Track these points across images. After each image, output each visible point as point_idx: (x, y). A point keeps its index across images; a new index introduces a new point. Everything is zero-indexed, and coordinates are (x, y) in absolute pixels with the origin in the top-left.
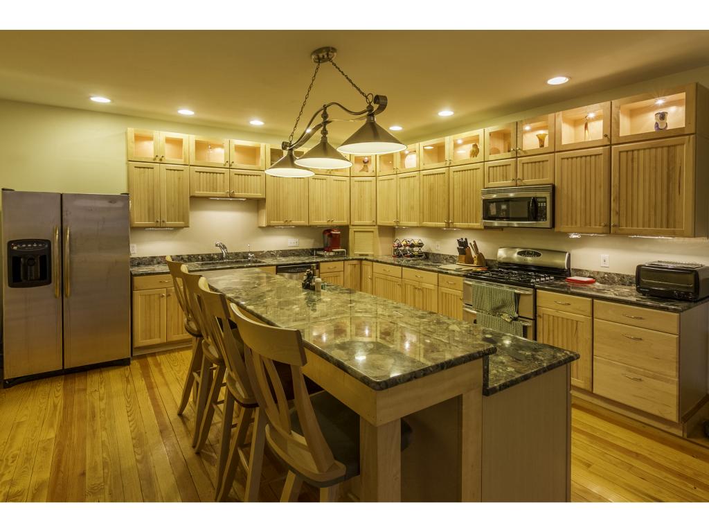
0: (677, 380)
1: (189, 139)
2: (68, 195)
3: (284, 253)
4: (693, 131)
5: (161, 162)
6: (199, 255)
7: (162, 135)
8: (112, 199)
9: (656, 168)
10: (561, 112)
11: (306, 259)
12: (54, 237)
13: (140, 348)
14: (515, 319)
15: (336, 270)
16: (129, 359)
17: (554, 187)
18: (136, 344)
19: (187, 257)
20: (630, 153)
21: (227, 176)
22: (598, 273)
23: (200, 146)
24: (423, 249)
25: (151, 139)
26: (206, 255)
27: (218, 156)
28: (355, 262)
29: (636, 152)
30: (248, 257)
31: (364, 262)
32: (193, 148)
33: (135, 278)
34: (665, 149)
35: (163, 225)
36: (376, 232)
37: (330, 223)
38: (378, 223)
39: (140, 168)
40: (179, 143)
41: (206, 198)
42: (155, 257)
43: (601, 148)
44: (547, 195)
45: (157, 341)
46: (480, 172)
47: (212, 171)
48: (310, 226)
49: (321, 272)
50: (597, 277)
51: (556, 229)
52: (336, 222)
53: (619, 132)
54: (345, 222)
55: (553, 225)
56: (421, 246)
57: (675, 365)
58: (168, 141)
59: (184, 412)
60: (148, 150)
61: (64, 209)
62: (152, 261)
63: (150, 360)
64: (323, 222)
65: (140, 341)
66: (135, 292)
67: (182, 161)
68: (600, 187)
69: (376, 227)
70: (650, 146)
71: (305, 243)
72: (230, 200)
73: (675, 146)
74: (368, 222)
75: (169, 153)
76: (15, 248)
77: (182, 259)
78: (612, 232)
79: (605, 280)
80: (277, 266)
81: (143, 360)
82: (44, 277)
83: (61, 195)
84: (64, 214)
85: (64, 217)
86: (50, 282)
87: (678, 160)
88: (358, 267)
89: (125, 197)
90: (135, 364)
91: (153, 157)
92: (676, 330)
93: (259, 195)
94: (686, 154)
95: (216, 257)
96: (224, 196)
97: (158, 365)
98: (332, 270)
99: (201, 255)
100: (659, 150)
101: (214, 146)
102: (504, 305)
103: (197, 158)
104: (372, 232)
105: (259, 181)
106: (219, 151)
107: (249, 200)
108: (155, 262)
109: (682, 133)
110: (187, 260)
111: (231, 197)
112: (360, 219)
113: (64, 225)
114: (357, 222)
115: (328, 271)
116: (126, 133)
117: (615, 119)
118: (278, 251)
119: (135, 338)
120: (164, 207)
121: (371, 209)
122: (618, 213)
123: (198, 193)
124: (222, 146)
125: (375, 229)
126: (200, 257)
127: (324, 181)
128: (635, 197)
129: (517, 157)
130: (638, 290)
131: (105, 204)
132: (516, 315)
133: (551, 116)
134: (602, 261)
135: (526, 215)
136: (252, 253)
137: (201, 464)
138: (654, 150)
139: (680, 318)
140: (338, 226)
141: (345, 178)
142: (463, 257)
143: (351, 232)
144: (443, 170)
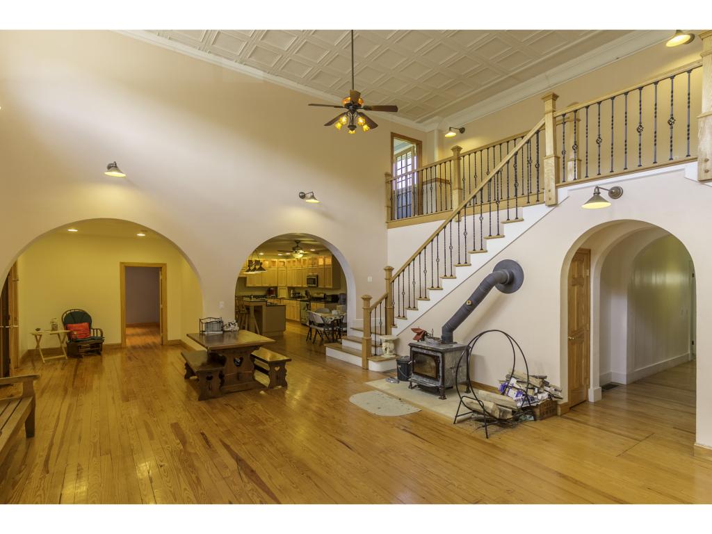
17: (317, 275)
31: (282, 300)
36: (287, 289)
37: (270, 286)
38: (287, 286)
44: (315, 277)
46: (307, 270)
48: (262, 287)
52: (272, 285)
54: (276, 285)
64: (267, 285)
74: (283, 285)
104: (285, 289)
114: (280, 285)
121: (285, 280)
135: (314, 283)
140: (273, 287)
141: (276, 269)
142: (306, 296)
143: (278, 289)
144: (301, 268)
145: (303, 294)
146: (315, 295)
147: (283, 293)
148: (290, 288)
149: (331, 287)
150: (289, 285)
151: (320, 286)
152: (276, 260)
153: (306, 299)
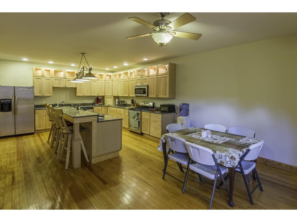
0: (161, 129)
1: (52, 70)
2: (16, 87)
3: (84, 104)
4: (169, 74)
5: (43, 77)
7: (43, 69)
8: (29, 88)
9: (164, 82)
10: (150, 66)
12: (12, 99)
13: (37, 130)
14: (137, 119)
16: (34, 133)
17: (148, 86)
18: (36, 129)
21: (64, 81)
23: (56, 72)
25: (40, 69)
27: (61, 75)
31: (108, 107)
32: (53, 72)
33: (36, 110)
34: (165, 77)
35: (44, 95)
36: (113, 98)
37: (98, 95)
38: (113, 95)
39: (37, 78)
40: (49, 71)
41: (58, 87)
44: (146, 87)
45: (42, 128)
46: (135, 81)
47: (60, 79)
48: (91, 96)
52: (100, 95)
53: (159, 72)
54: (103, 95)
55: (148, 96)
56: (124, 102)
57: (161, 126)
58: (45, 70)
59: (49, 142)
60: (39, 73)
61: (15, 91)
62: (41, 106)
63: (40, 133)
64: (96, 95)
65: (37, 129)
66: (35, 114)
67: (50, 76)
68: (156, 86)
70: (163, 77)
72: (65, 88)
74: (110, 95)
75: (46, 74)
76: (2, 101)
78: (157, 97)
81: (38, 134)
82: (10, 109)
83: (14, 87)
84: (15, 92)
85: (15, 93)
86: (11, 111)
88: (106, 108)
89: (33, 87)
90: (36, 134)
91: (41, 75)
92: (161, 118)
93: (75, 87)
95: (61, 105)
96: (63, 87)
97: (43, 134)
98: (98, 109)
101: (60, 71)
102: (135, 116)
103: (55, 75)
104: (111, 98)
106: (62, 73)
109: (167, 74)
113: (15, 95)
114: (107, 95)
115: (96, 109)
116: (33, 68)
117: (158, 69)
119: (36, 127)
120: (44, 90)
121: (111, 91)
123: (55, 86)
124: (63, 71)
127: (96, 82)
129: (142, 77)
131: (27, 89)
132: (137, 118)
133: (148, 67)
135: (143, 93)
136: (73, 104)
137: (52, 149)
139: (162, 115)
140: (101, 96)
141: (103, 81)
142: (132, 105)
143: (105, 98)
144: (128, 80)
145: (129, 102)
146: (142, 104)
147: (109, 102)
148: (115, 98)
149: (167, 96)
150: (116, 95)
151: (150, 96)
152: (104, 74)
153: (132, 107)
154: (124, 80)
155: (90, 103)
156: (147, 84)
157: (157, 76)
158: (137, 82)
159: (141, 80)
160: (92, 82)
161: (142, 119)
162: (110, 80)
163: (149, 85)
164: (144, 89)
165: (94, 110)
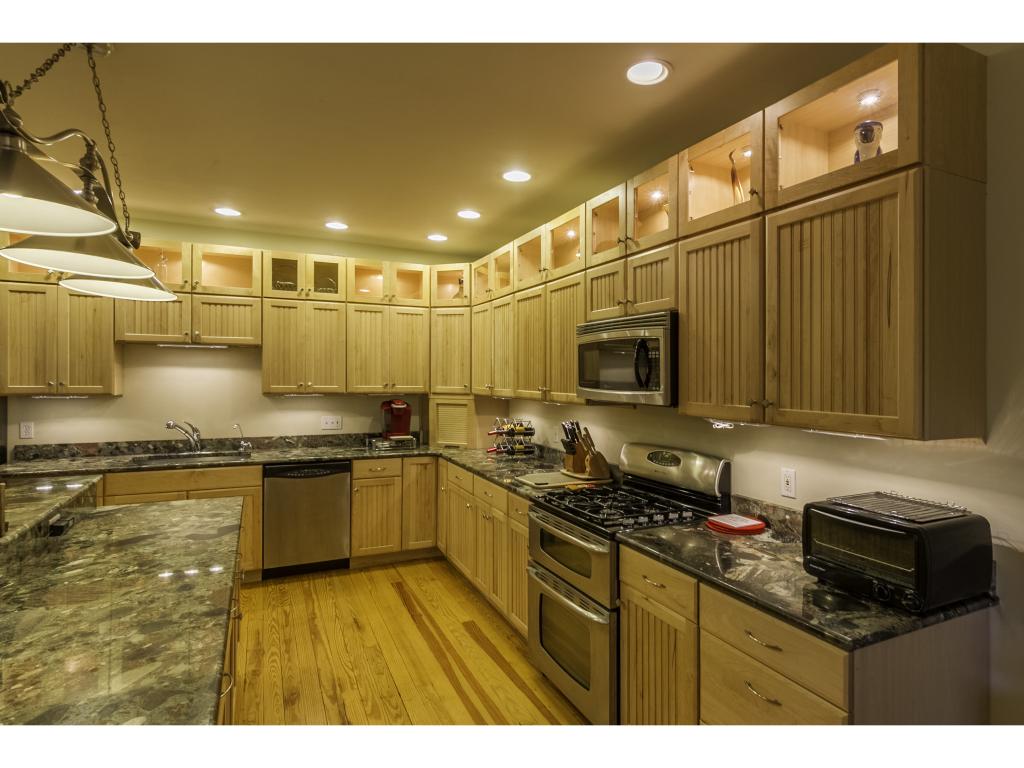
3: (312, 442)
4: (915, 159)
6: (148, 442)
9: (843, 259)
10: (686, 151)
11: (340, 453)
15: (385, 473)
17: (674, 316)
19: (125, 445)
20: (797, 228)
21: (187, 306)
22: (775, 508)
24: (535, 439)
26: (163, 441)
28: (426, 460)
29: (807, 225)
30: (240, 446)
31: (442, 460)
34: (861, 211)
35: (62, 390)
36: (472, 405)
37: (389, 390)
39: (20, 292)
41: (152, 345)
42: (66, 445)
43: (748, 222)
46: (580, 291)
48: (348, 395)
49: (355, 476)
50: (773, 518)
51: (681, 409)
52: (402, 388)
53: (776, 179)
54: (419, 387)
55: (674, 399)
56: (532, 434)
62: (61, 451)
64: (376, 387)
68: (748, 312)
69: (472, 397)
70: (831, 209)
71: (353, 424)
72: (193, 348)
73: (880, 200)
74: (457, 388)
77: (117, 448)
78: (766, 419)
79: (787, 527)
80: (265, 465)
87: (886, 240)
88: (431, 469)
93: (249, 339)
94: (900, 223)
95: (181, 445)
96: (181, 341)
98: (377, 474)
99: (154, 443)
100: (850, 214)
104: (465, 405)
105: (248, 314)
107: (233, 348)
108: (66, 453)
109: (891, 166)
110: (126, 450)
111: (193, 343)
112: (445, 383)
114: (439, 388)
115: (369, 474)
117: (770, 153)
118: (299, 437)
120: (64, 360)
121: (463, 365)
122: (777, 375)
123: (129, 336)
125: (469, 400)
126: (151, 447)
127: (379, 315)
128: (806, 336)
129: (627, 256)
130: (807, 565)
133: (673, 160)
134: (784, 483)
135: (631, 377)
136: (247, 440)
138: (840, 215)
140: (406, 395)
141: (420, 310)
142: (570, 459)
143: (432, 405)
144: (538, 290)
147: (453, 428)
148: (484, 403)
150: (487, 389)
151: (694, 407)
152: (425, 269)
154: (519, 295)
155: (350, 435)
156: (666, 302)
157: (763, 213)
158: (591, 302)
159: (619, 278)
160: (352, 315)
161: (624, 613)
162: (458, 301)
163: (682, 310)
164: (643, 345)
165: (355, 475)
